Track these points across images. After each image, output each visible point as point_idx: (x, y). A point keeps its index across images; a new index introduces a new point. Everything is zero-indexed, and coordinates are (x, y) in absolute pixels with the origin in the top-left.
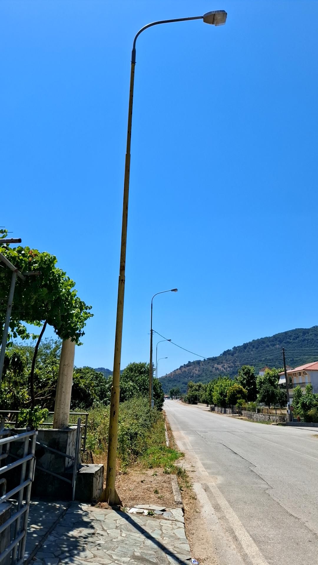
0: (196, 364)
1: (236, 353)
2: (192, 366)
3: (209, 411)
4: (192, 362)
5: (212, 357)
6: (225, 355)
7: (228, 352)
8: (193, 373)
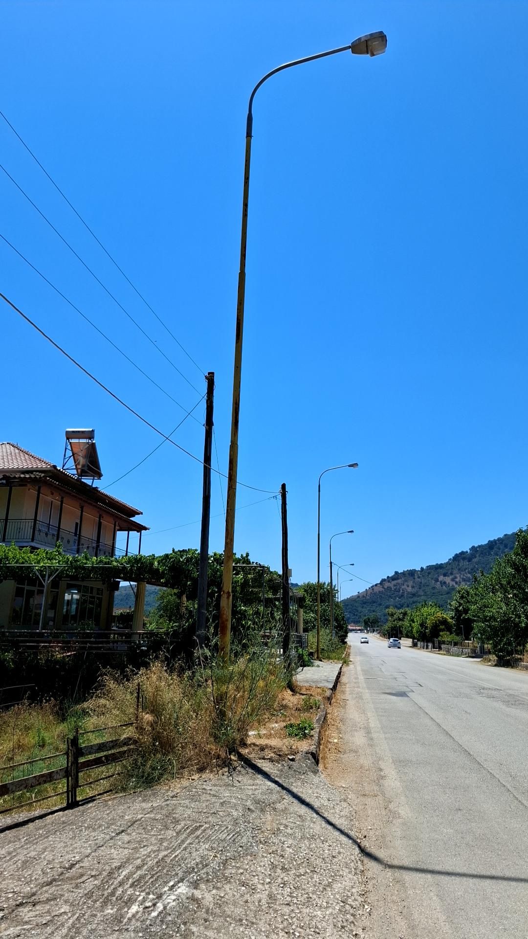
0: (407, 575)
1: (475, 557)
2: (401, 578)
3: (411, 647)
4: (401, 573)
5: (434, 564)
6: (456, 561)
7: (463, 556)
8: (403, 590)
